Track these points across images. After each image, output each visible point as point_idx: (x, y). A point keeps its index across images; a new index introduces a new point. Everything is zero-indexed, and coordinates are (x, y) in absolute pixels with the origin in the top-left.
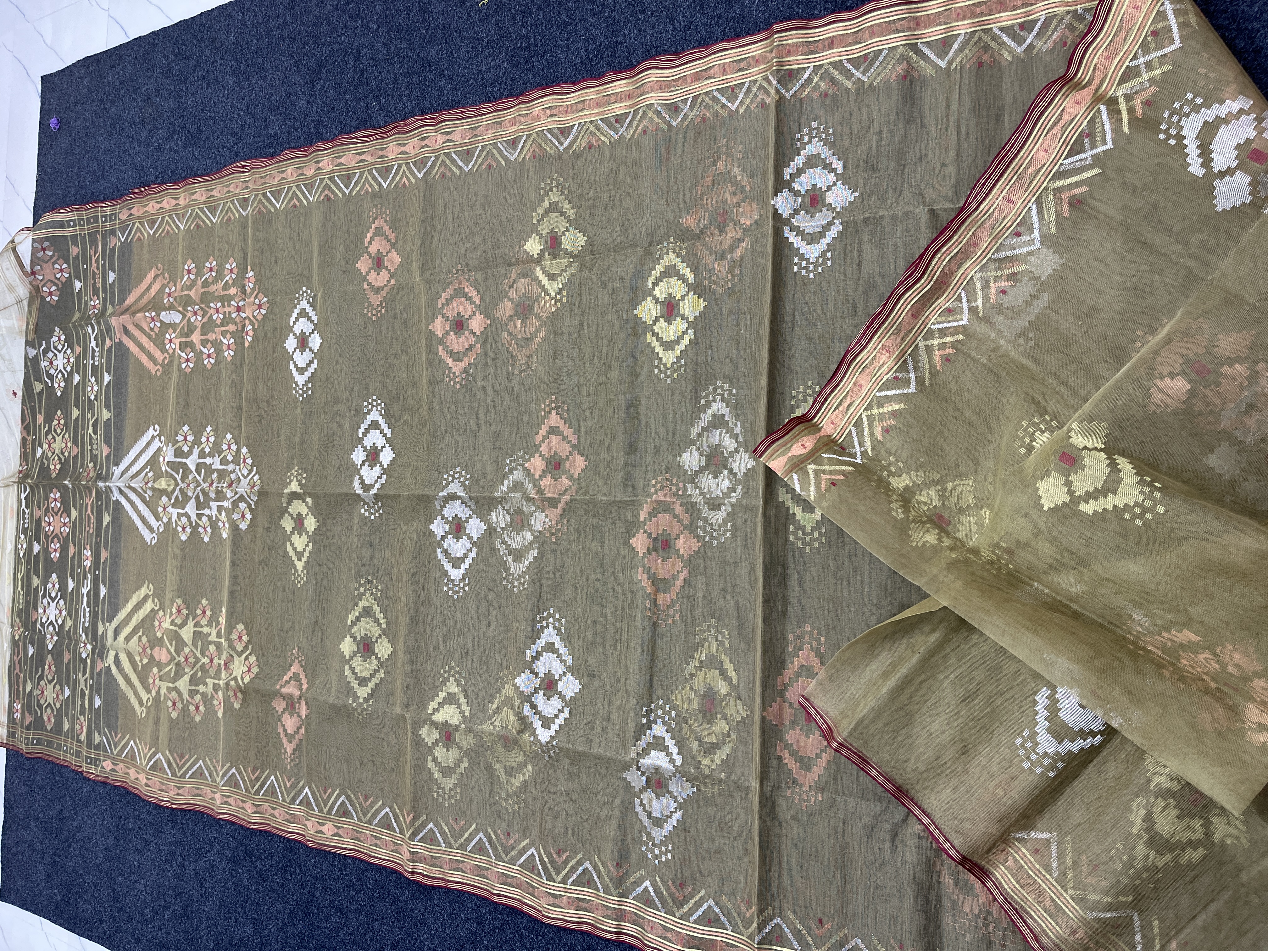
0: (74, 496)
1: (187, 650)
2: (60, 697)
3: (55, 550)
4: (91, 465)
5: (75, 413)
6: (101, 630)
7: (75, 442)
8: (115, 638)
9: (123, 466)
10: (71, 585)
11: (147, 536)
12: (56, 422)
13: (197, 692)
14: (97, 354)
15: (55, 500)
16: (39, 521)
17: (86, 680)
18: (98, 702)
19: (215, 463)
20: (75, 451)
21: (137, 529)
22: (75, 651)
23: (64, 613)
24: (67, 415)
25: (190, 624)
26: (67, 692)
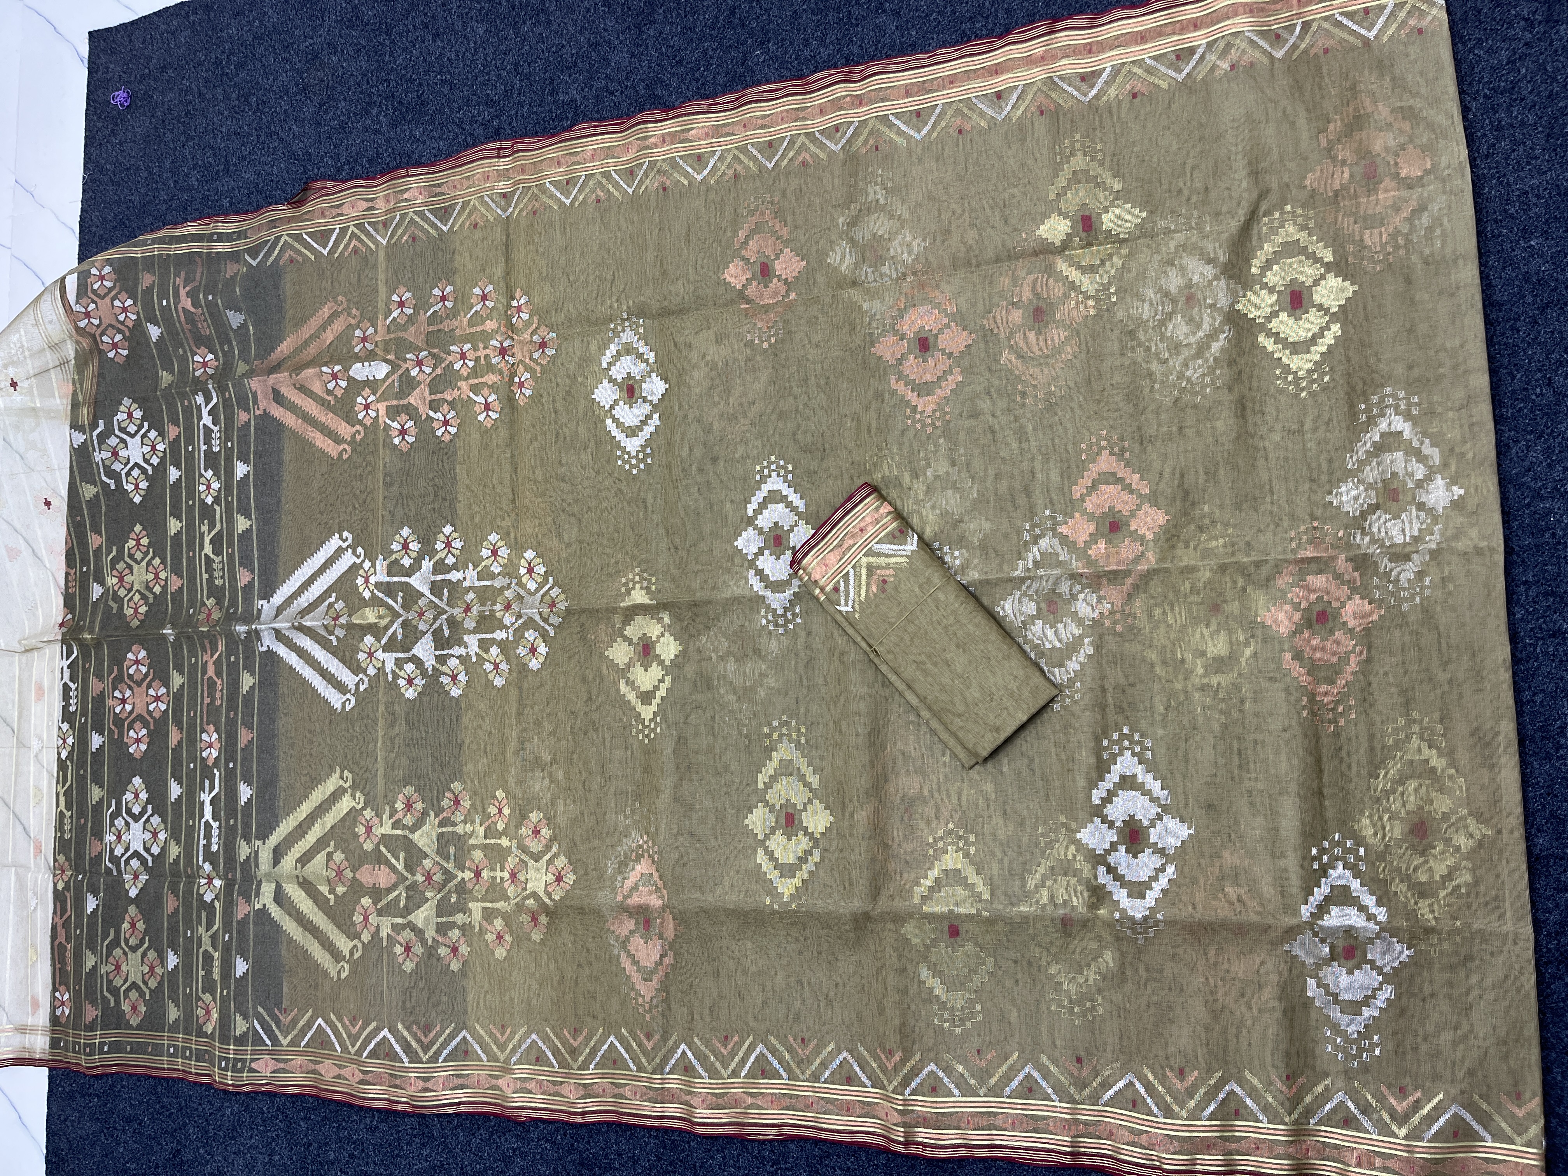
0: (178, 654)
1: (427, 864)
2: (159, 970)
3: (138, 741)
4: (211, 602)
5: (174, 526)
6: (243, 851)
7: (176, 570)
8: (276, 862)
9: (278, 599)
10: (175, 790)
11: (335, 699)
12: (132, 543)
13: (453, 925)
14: (216, 435)
15: (137, 662)
16: (100, 700)
17: (214, 937)
18: (241, 967)
19: (470, 577)
20: (176, 583)
21: (315, 691)
22: (189, 892)
23: (162, 836)
24: (156, 529)
25: (432, 822)
26: (172, 960)
